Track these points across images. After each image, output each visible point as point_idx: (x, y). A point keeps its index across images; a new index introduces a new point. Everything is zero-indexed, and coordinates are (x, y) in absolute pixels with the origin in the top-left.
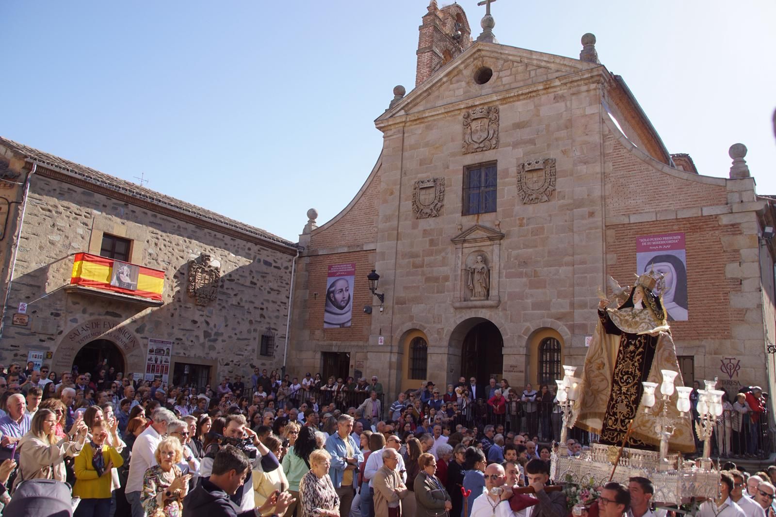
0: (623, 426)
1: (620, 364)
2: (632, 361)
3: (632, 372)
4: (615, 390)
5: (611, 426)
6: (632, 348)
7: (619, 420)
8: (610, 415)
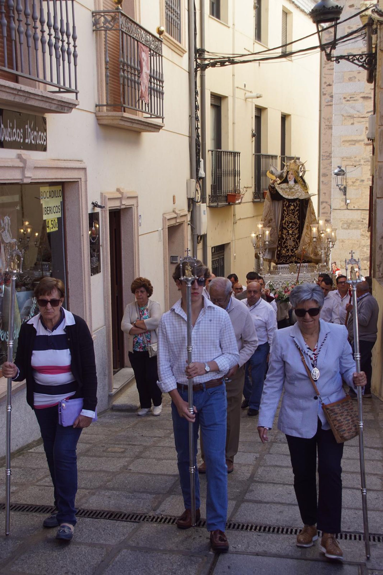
0: (293, 253)
1: (286, 217)
2: (294, 215)
3: (294, 222)
4: (285, 233)
5: (285, 254)
6: (292, 207)
7: (290, 250)
8: (283, 248)
